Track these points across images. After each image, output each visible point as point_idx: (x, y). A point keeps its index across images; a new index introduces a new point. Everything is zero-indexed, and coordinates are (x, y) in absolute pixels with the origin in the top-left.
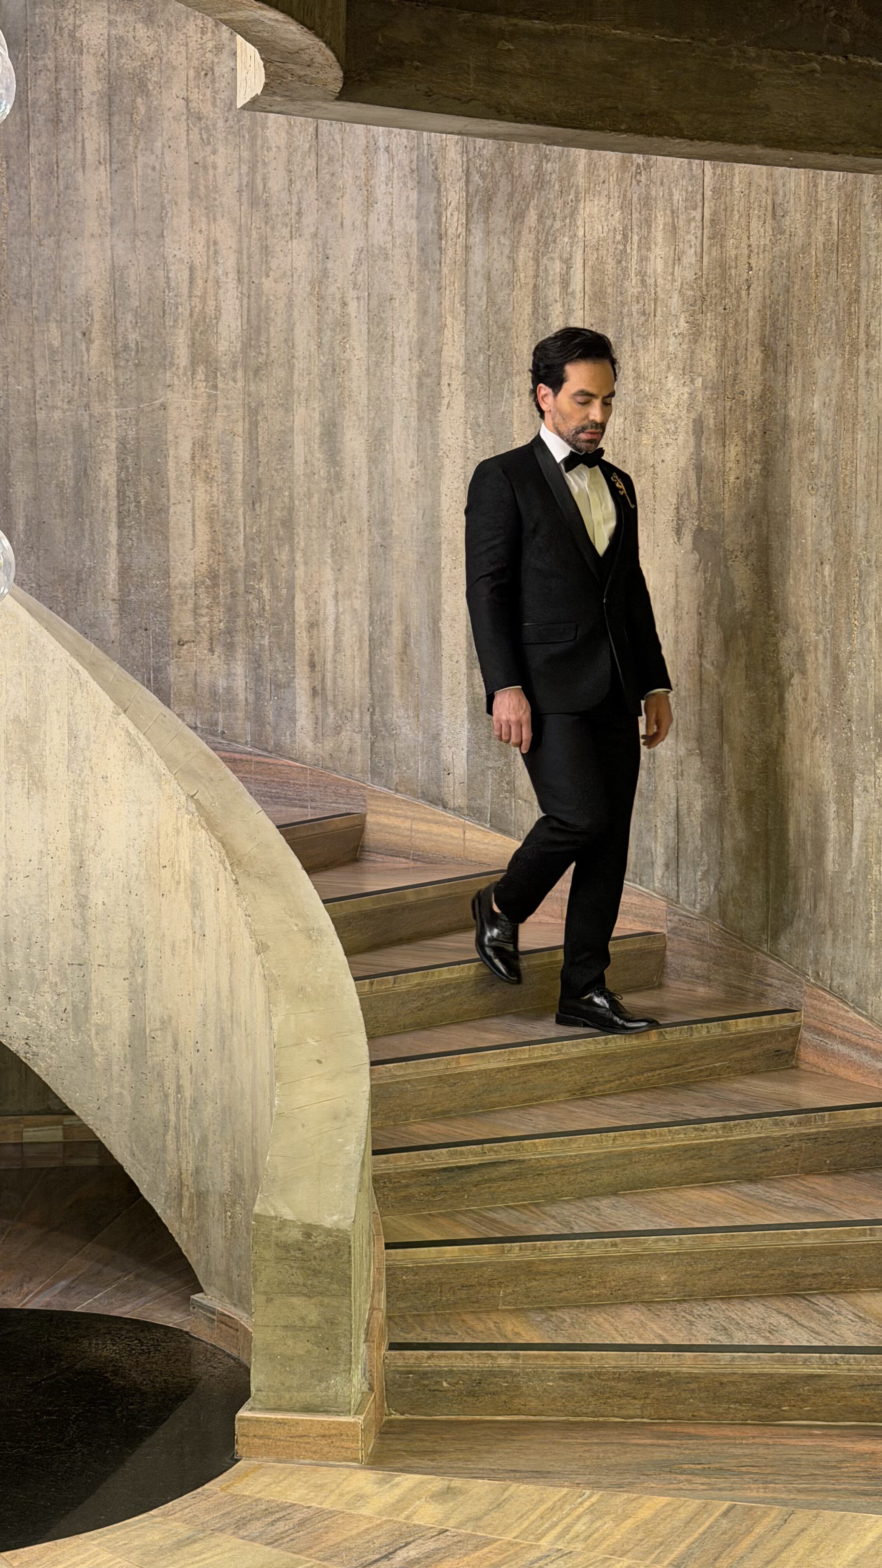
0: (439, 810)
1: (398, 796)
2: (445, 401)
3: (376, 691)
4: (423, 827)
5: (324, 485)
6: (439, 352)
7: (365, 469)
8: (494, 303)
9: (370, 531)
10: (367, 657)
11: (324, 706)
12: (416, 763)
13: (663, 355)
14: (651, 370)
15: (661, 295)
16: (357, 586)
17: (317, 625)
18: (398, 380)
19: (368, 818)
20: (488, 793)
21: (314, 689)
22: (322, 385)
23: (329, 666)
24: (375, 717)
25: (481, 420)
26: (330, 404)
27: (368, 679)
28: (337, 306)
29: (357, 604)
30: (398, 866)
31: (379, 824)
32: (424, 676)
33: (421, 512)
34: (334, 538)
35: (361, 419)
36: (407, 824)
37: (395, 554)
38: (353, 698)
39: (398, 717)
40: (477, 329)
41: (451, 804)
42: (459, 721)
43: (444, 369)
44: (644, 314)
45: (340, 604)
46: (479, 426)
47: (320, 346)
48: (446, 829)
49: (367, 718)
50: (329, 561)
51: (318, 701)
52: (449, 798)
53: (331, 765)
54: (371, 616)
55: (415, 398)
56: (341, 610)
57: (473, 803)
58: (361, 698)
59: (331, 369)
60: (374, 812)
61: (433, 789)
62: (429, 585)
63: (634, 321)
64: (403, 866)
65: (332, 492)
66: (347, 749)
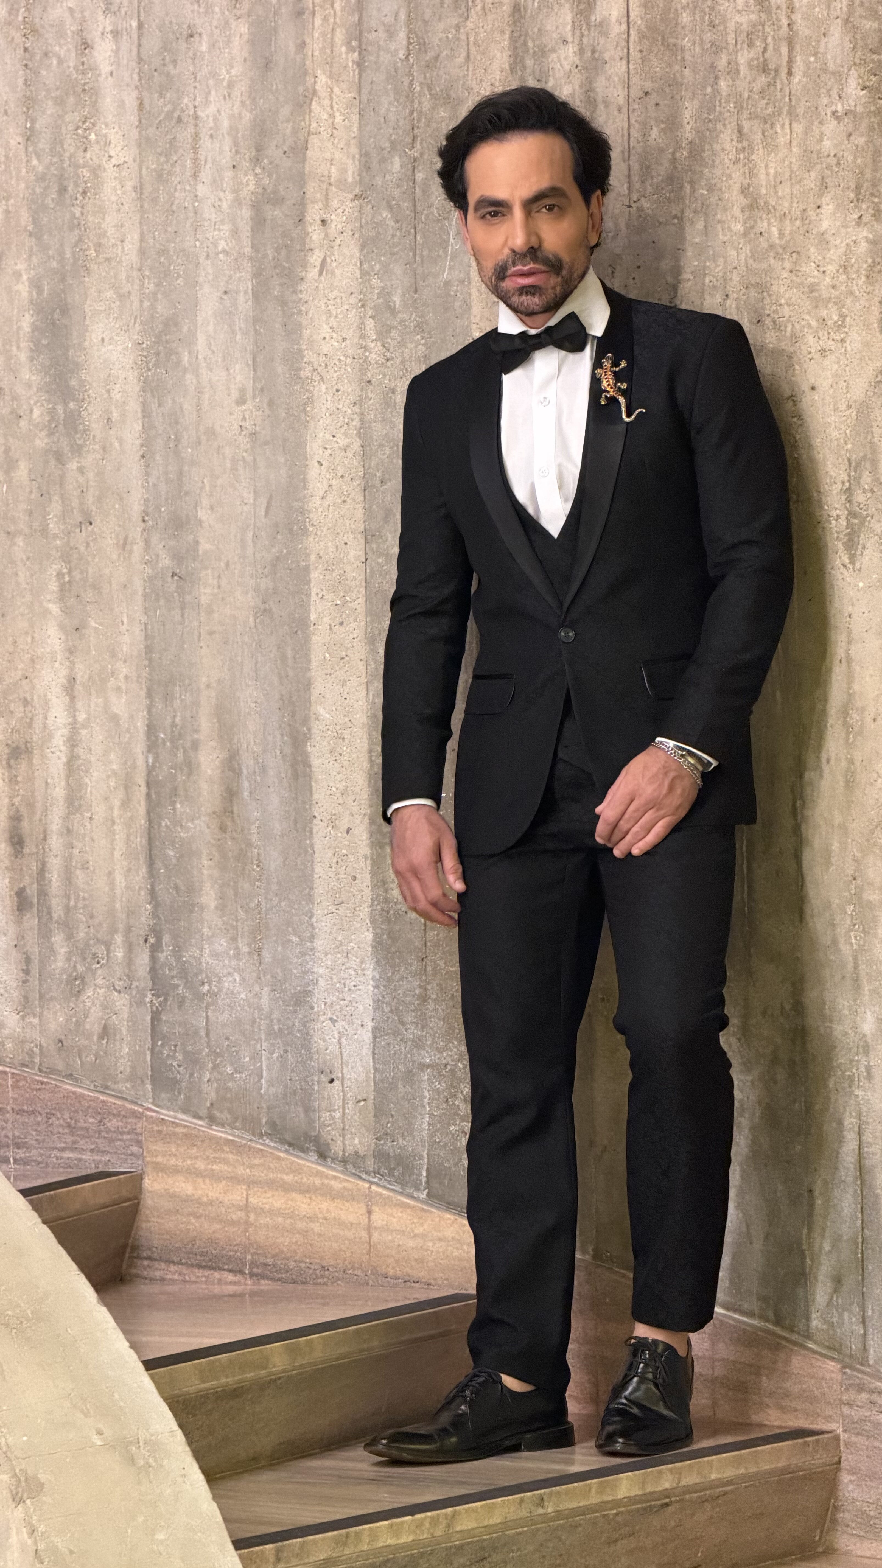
0: (309, 1163)
1: (217, 1132)
2: (315, 258)
3: (165, 897)
4: (274, 1201)
5: (41, 442)
6: (299, 150)
7: (134, 407)
8: (423, 46)
9: (147, 542)
10: (142, 821)
11: (44, 933)
12: (256, 1057)
13: (810, 158)
14: (784, 190)
15: (802, 28)
16: (119, 665)
17: (28, 751)
18: (209, 213)
19: (147, 1183)
20: (423, 1124)
21: (20, 894)
22: (35, 221)
23: (55, 842)
24: (162, 956)
25: (397, 299)
26: (54, 264)
27: (144, 870)
28: (66, 50)
29: (119, 705)
30: (217, 1290)
31: (173, 1196)
32: (274, 860)
33: (263, 501)
34: (66, 558)
35: (123, 297)
36: (237, 1195)
37: (205, 594)
38: (111, 913)
39: (215, 955)
40: (385, 101)
41: (337, 1148)
42: (354, 962)
43: (312, 188)
44: (764, 69)
45: (79, 705)
46: (392, 311)
47: (30, 137)
48: (326, 1205)
49: (143, 959)
50: (54, 608)
51: (31, 920)
52: (331, 1134)
53: (60, 1066)
54: (151, 730)
55: (248, 250)
56: (82, 717)
57: (388, 1146)
58: (130, 913)
59: (55, 188)
60: (159, 1168)
61: (296, 1116)
62: (283, 658)
63: (742, 86)
64: (231, 1289)
65: (59, 457)
66: (97, 1029)
